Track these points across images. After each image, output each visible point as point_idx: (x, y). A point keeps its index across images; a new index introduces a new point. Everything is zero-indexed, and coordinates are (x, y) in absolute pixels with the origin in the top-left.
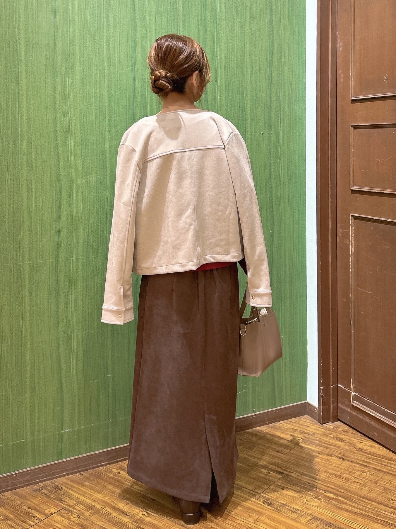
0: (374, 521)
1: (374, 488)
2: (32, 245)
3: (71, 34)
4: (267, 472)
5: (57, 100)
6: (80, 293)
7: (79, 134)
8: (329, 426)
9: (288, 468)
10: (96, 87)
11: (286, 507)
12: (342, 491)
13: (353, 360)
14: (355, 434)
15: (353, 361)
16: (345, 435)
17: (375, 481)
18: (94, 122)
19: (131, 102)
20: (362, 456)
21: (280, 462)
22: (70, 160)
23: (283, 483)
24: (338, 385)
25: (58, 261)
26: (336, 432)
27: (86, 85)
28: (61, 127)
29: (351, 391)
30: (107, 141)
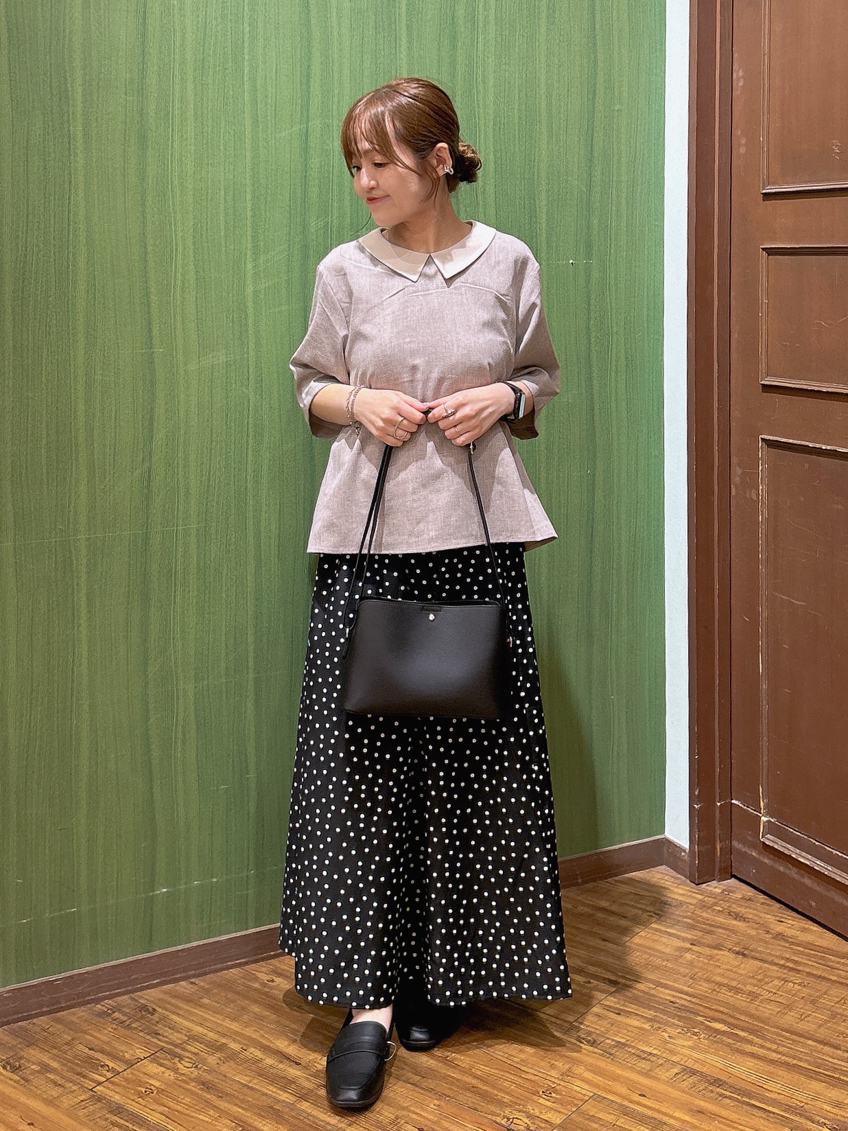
0: (811, 1077)
1: (810, 1013)
2: (95, 499)
3: (177, 57)
4: (584, 979)
5: (146, 197)
6: (191, 600)
7: (192, 267)
8: (711, 889)
9: (628, 973)
10: (227, 168)
11: (626, 1048)
12: (743, 1018)
13: (764, 746)
14: (768, 905)
15: (765, 749)
16: (746, 907)
17: (812, 998)
18: (223, 243)
19: (299, 198)
20: (785, 949)
21: (611, 960)
22: (172, 321)
23: (618, 1004)
24: (733, 801)
25: (147, 533)
26: (727, 901)
28: (156, 253)
29: (759, 814)
30: (249, 282)
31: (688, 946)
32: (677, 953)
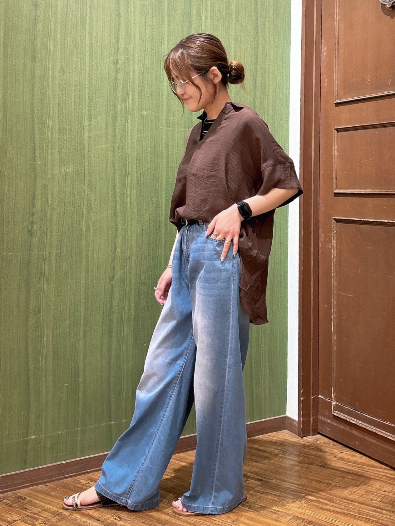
5: (34, 86)
6: (52, 289)
7: (57, 123)
8: (308, 439)
9: (267, 476)
10: (76, 75)
13: (334, 367)
15: (334, 369)
16: (325, 447)
18: (73, 111)
19: (112, 93)
21: (259, 471)
22: (46, 148)
23: (263, 489)
24: (319, 396)
25: (30, 253)
27: (66, 72)
28: (38, 114)
29: (331, 401)
30: (86, 132)
31: (297, 464)
32: (291, 467)
